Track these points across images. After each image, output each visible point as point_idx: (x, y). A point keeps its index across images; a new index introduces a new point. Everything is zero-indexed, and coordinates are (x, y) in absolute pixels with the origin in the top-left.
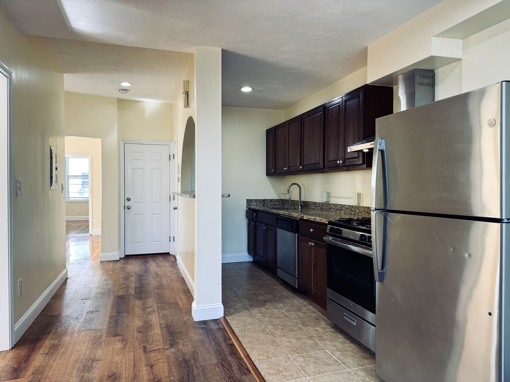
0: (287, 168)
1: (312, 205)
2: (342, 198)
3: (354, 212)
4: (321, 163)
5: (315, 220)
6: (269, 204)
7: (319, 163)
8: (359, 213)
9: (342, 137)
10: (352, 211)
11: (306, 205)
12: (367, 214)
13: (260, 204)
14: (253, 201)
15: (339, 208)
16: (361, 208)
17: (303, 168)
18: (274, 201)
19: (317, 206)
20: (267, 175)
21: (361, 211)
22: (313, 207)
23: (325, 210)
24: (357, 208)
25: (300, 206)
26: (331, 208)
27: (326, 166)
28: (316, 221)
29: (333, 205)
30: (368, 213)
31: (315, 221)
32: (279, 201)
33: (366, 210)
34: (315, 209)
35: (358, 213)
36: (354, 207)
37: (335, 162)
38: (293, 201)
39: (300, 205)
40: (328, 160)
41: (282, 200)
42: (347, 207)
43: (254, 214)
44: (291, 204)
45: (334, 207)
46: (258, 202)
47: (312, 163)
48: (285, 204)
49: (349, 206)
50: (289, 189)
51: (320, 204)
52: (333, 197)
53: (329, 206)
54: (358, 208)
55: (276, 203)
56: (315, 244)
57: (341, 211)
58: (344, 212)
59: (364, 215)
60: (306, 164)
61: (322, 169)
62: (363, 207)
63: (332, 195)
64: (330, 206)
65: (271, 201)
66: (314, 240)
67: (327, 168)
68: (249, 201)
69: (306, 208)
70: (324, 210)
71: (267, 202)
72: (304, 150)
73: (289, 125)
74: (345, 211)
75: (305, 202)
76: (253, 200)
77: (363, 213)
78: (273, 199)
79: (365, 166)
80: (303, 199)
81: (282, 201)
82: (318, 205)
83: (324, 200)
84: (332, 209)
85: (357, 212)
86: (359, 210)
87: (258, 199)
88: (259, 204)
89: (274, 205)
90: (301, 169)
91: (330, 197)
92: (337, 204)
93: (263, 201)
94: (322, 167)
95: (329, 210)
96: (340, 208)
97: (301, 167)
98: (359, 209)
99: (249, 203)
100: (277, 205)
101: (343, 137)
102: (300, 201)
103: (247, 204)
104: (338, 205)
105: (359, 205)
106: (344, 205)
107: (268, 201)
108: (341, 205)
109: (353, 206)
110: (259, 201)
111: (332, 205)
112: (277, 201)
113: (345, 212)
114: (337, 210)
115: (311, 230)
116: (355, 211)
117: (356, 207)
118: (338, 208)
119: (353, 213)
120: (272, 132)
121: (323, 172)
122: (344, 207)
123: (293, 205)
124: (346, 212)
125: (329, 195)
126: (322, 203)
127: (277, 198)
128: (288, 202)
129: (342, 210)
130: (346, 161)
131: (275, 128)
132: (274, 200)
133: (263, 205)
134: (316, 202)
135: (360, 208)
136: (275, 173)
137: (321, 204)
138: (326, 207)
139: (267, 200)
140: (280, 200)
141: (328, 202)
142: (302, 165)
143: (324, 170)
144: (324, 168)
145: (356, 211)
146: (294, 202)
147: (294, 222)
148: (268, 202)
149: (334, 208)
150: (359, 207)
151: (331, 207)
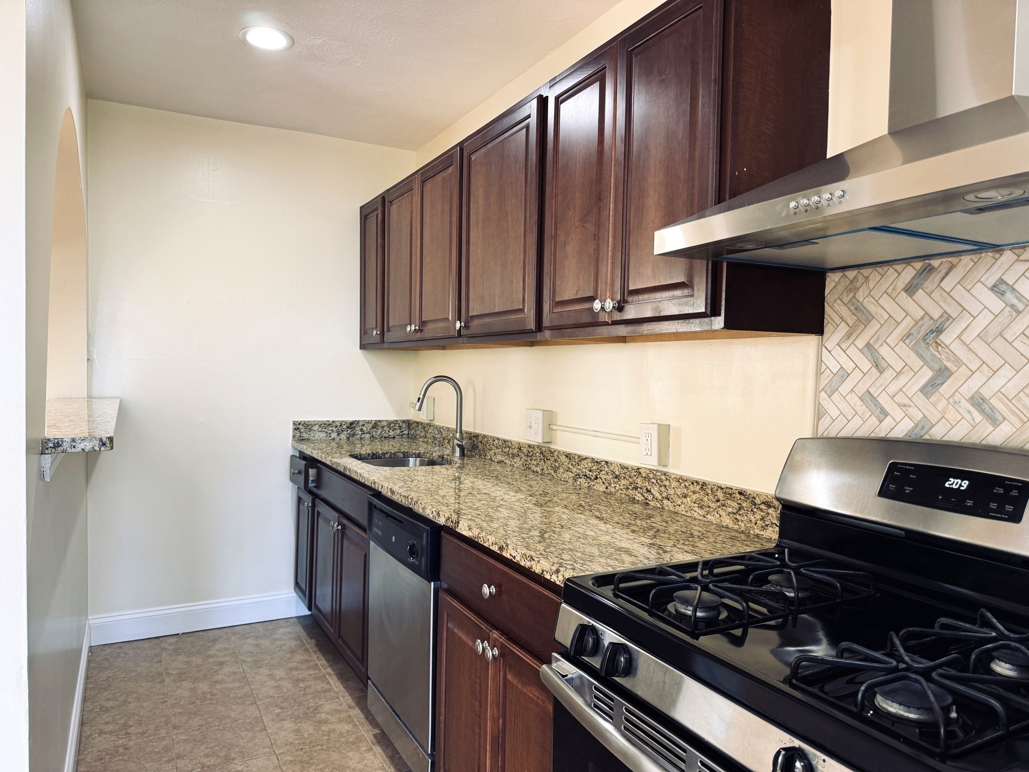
0: (417, 328)
1: (497, 448)
2: (596, 434)
3: (646, 495)
4: (529, 310)
5: (501, 548)
6: (368, 435)
7: (521, 310)
8: (665, 502)
9: (615, 203)
10: (636, 488)
11: (478, 447)
12: (696, 509)
13: (338, 435)
14: (316, 428)
15: (588, 472)
16: (674, 484)
17: (467, 327)
18: (383, 427)
19: (511, 456)
20: (362, 347)
21: (671, 492)
22: (500, 458)
23: (539, 470)
24: (653, 481)
25: (458, 449)
26: (558, 468)
27: (546, 322)
28: (508, 556)
29: (567, 456)
30: (701, 507)
31: (504, 554)
32: (400, 427)
33: (694, 493)
34: (506, 463)
35: (660, 498)
36: (644, 475)
37: (586, 306)
38: (440, 429)
39: (458, 445)
40: (557, 300)
41: (409, 424)
42: (617, 473)
43: (312, 472)
44: (435, 438)
45: (570, 466)
46: (332, 430)
47: (497, 311)
48: (416, 435)
49: (623, 467)
50: (424, 395)
51: (520, 449)
52: (565, 429)
53: (552, 459)
54: (661, 480)
55: (392, 433)
56: (502, 654)
57: (592, 483)
58: (604, 486)
59: (687, 512)
60: (475, 314)
61: (530, 332)
62: (680, 480)
63: (560, 421)
64: (556, 461)
65: (373, 427)
66: (495, 634)
67: (552, 328)
68: (300, 427)
69: (477, 457)
70: (534, 472)
71: (362, 430)
72: (471, 262)
73: (423, 182)
74: (610, 484)
75: (474, 437)
76: (315, 423)
77: (679, 503)
78: (380, 421)
79: (719, 322)
80: (467, 427)
81: (409, 427)
82: (515, 451)
83: (536, 438)
84: (561, 470)
85: (657, 495)
86: (663, 489)
87: (333, 422)
88: (334, 435)
89: (385, 437)
90: (460, 330)
91: (554, 427)
92: (579, 457)
93: (348, 427)
94: (532, 326)
95: (553, 473)
96: (590, 471)
97: (458, 325)
98: (665, 486)
99: (301, 433)
100: (394, 437)
101: (620, 204)
102: (458, 435)
103: (294, 436)
104: (582, 459)
105: (665, 470)
106: (607, 462)
107: (363, 425)
108: (594, 461)
109: (638, 469)
110: (336, 427)
111: (561, 457)
112: (392, 425)
113: (607, 488)
114: (577, 477)
115: (486, 590)
116: (648, 491)
117: (651, 476)
118: (584, 470)
119: (639, 497)
120: (376, 212)
121: (532, 344)
122: (606, 469)
123: (440, 441)
124: (613, 490)
125: (550, 421)
126: (529, 446)
127: (392, 417)
128: (426, 432)
129: (596, 478)
130: (630, 299)
131: (384, 198)
132: (384, 424)
133: (348, 438)
134: (508, 441)
135: (667, 483)
136: (384, 342)
137: (525, 450)
138: (542, 462)
139: (361, 423)
140: (403, 422)
141: (547, 445)
142: (463, 319)
143: (539, 336)
144: (539, 327)
145: (652, 491)
146: (441, 432)
147: (425, 535)
148: (364, 429)
149: (569, 470)
150: (663, 477)
151: (557, 464)
